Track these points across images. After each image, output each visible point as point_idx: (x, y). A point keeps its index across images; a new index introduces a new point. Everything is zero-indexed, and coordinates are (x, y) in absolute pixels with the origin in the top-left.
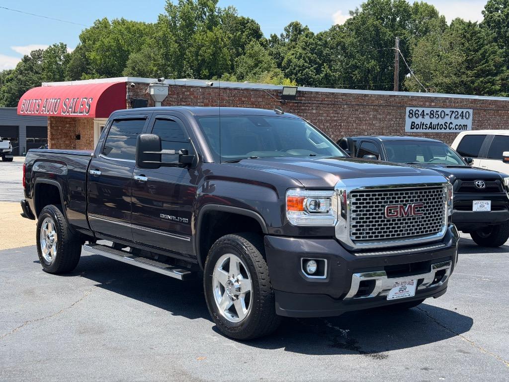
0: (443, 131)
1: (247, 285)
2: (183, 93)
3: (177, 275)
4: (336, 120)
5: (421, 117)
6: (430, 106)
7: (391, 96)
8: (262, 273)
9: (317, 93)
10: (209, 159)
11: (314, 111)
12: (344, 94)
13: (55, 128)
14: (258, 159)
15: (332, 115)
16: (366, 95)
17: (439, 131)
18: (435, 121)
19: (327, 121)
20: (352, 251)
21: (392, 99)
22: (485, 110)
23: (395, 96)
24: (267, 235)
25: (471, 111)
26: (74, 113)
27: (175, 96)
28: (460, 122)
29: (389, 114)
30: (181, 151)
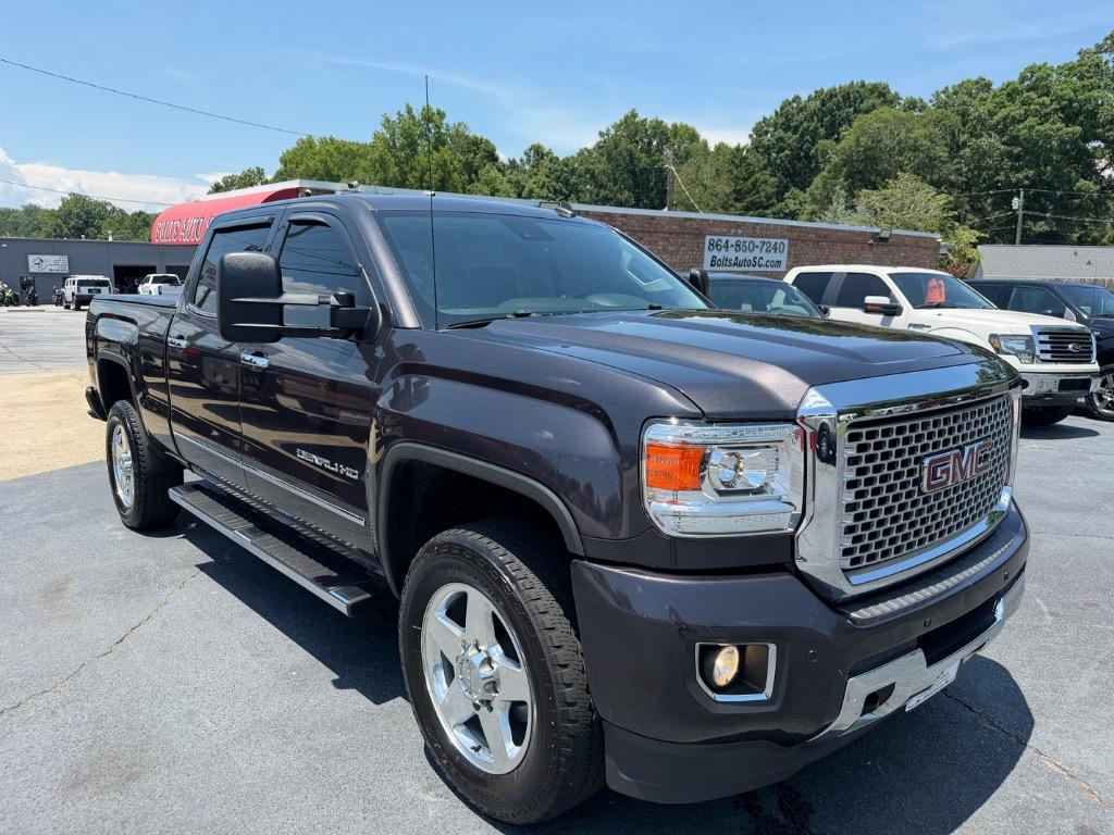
0: (751, 268)
1: (517, 683)
3: (339, 601)
5: (723, 250)
6: (736, 235)
7: (686, 219)
8: (565, 666)
10: (409, 319)
12: (624, 216)
14: (536, 319)
16: (653, 218)
17: (747, 269)
18: (742, 256)
20: (838, 605)
21: (688, 224)
22: (803, 241)
23: (691, 219)
24: (582, 558)
25: (786, 242)
28: (773, 256)
29: (684, 245)
30: (336, 296)
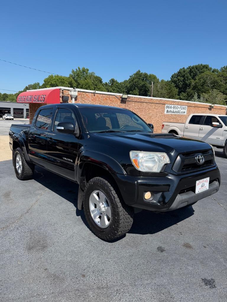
0: (177, 114)
2: (84, 95)
4: (141, 109)
5: (170, 108)
6: (174, 104)
9: (135, 97)
11: (133, 105)
12: (145, 98)
13: (32, 108)
15: (140, 106)
16: (152, 99)
17: (176, 114)
18: (175, 110)
19: (138, 109)
21: (161, 101)
22: (191, 107)
25: (187, 107)
26: (38, 101)
27: (80, 96)
28: (183, 111)
29: (160, 107)
